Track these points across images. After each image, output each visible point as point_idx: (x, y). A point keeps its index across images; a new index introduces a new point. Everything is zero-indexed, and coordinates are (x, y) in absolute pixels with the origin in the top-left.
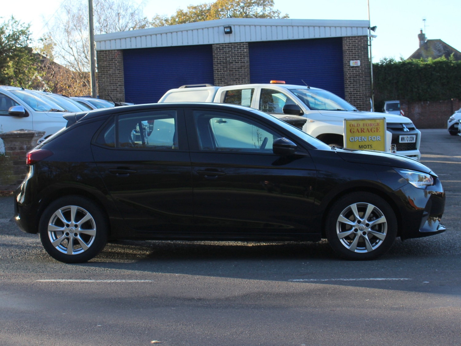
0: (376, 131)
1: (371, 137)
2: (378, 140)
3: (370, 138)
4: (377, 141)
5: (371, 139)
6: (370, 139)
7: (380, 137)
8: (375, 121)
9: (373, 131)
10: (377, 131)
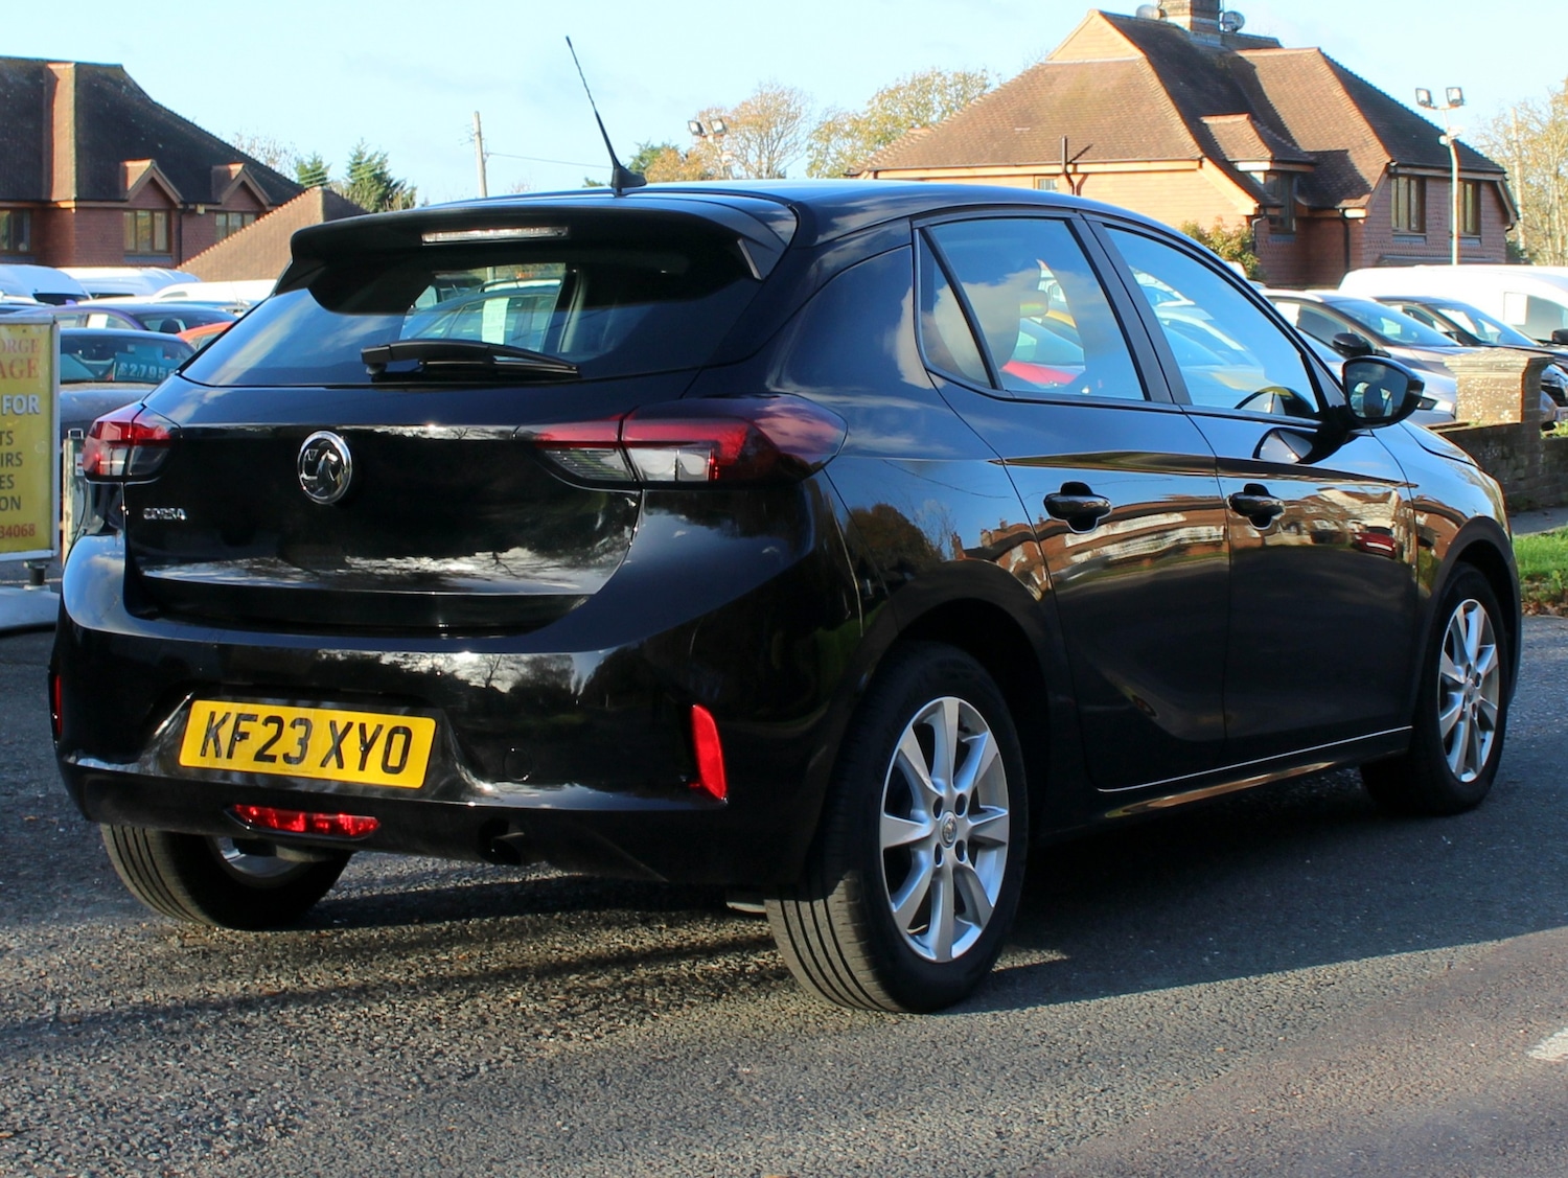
0: (26, 374)
1: (9, 397)
2: (31, 410)
3: (8, 400)
4: (30, 414)
5: (9, 405)
6: (8, 408)
7: (37, 400)
8: (24, 331)
9: (16, 371)
10: (30, 376)
